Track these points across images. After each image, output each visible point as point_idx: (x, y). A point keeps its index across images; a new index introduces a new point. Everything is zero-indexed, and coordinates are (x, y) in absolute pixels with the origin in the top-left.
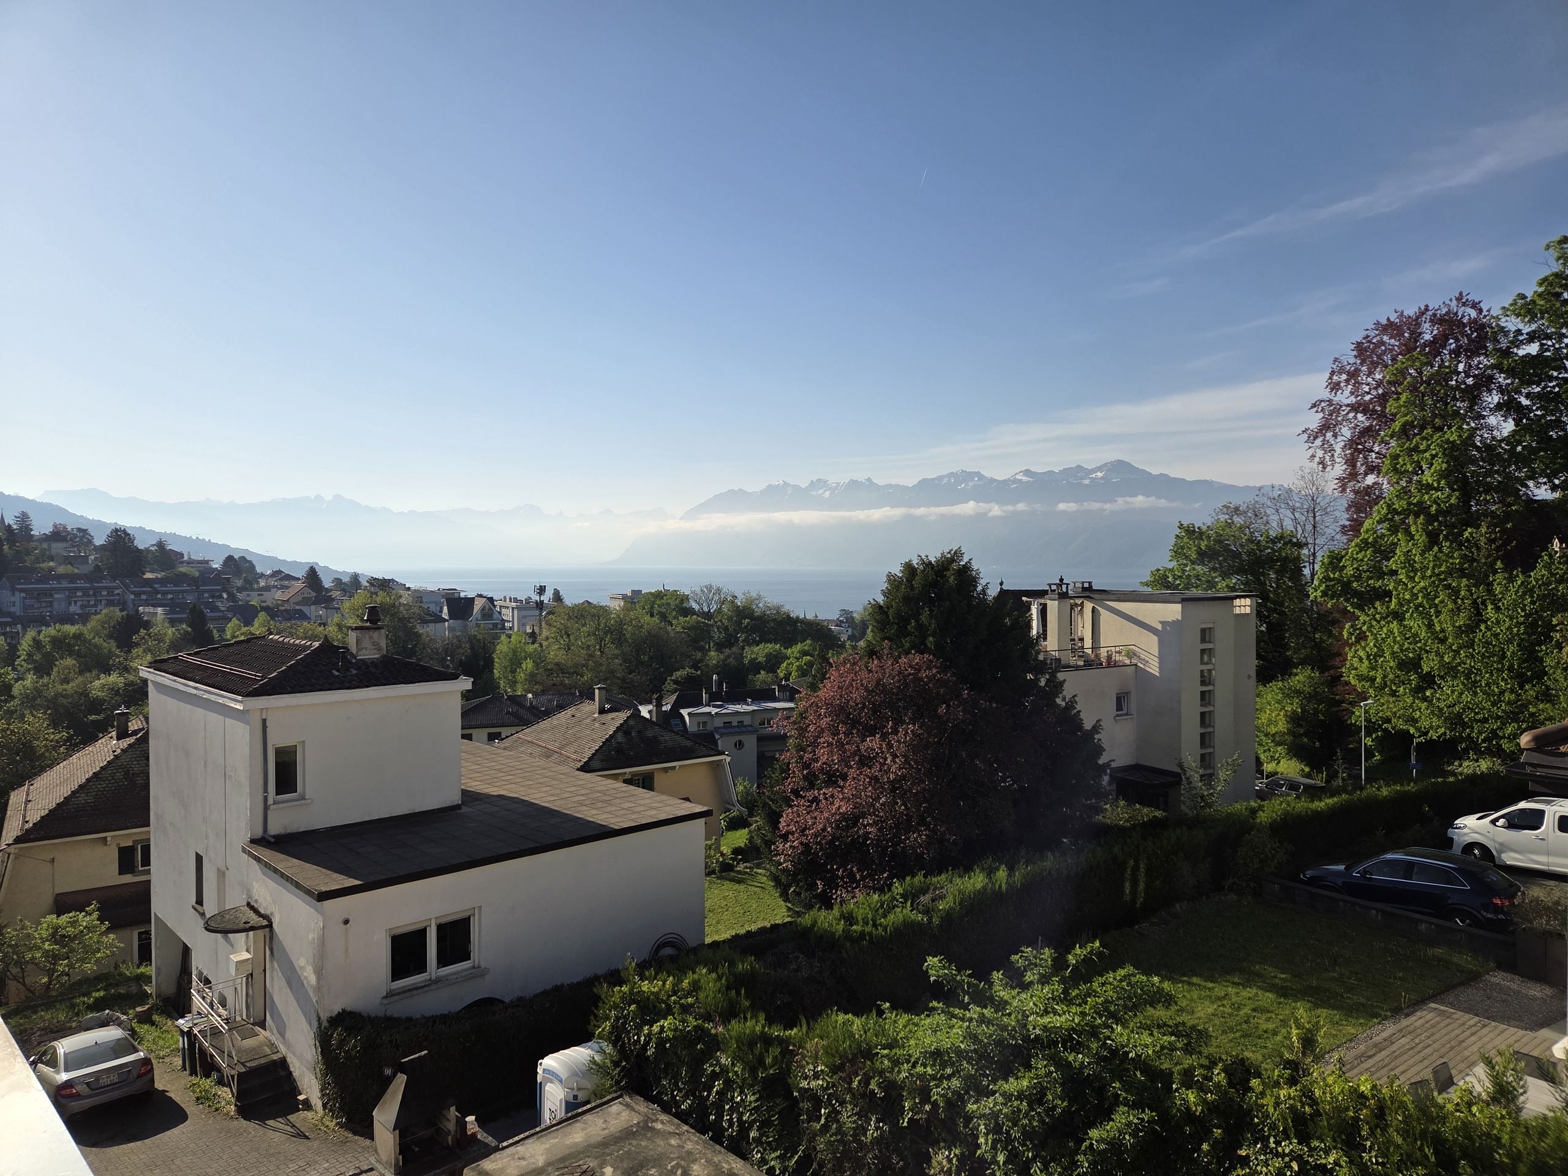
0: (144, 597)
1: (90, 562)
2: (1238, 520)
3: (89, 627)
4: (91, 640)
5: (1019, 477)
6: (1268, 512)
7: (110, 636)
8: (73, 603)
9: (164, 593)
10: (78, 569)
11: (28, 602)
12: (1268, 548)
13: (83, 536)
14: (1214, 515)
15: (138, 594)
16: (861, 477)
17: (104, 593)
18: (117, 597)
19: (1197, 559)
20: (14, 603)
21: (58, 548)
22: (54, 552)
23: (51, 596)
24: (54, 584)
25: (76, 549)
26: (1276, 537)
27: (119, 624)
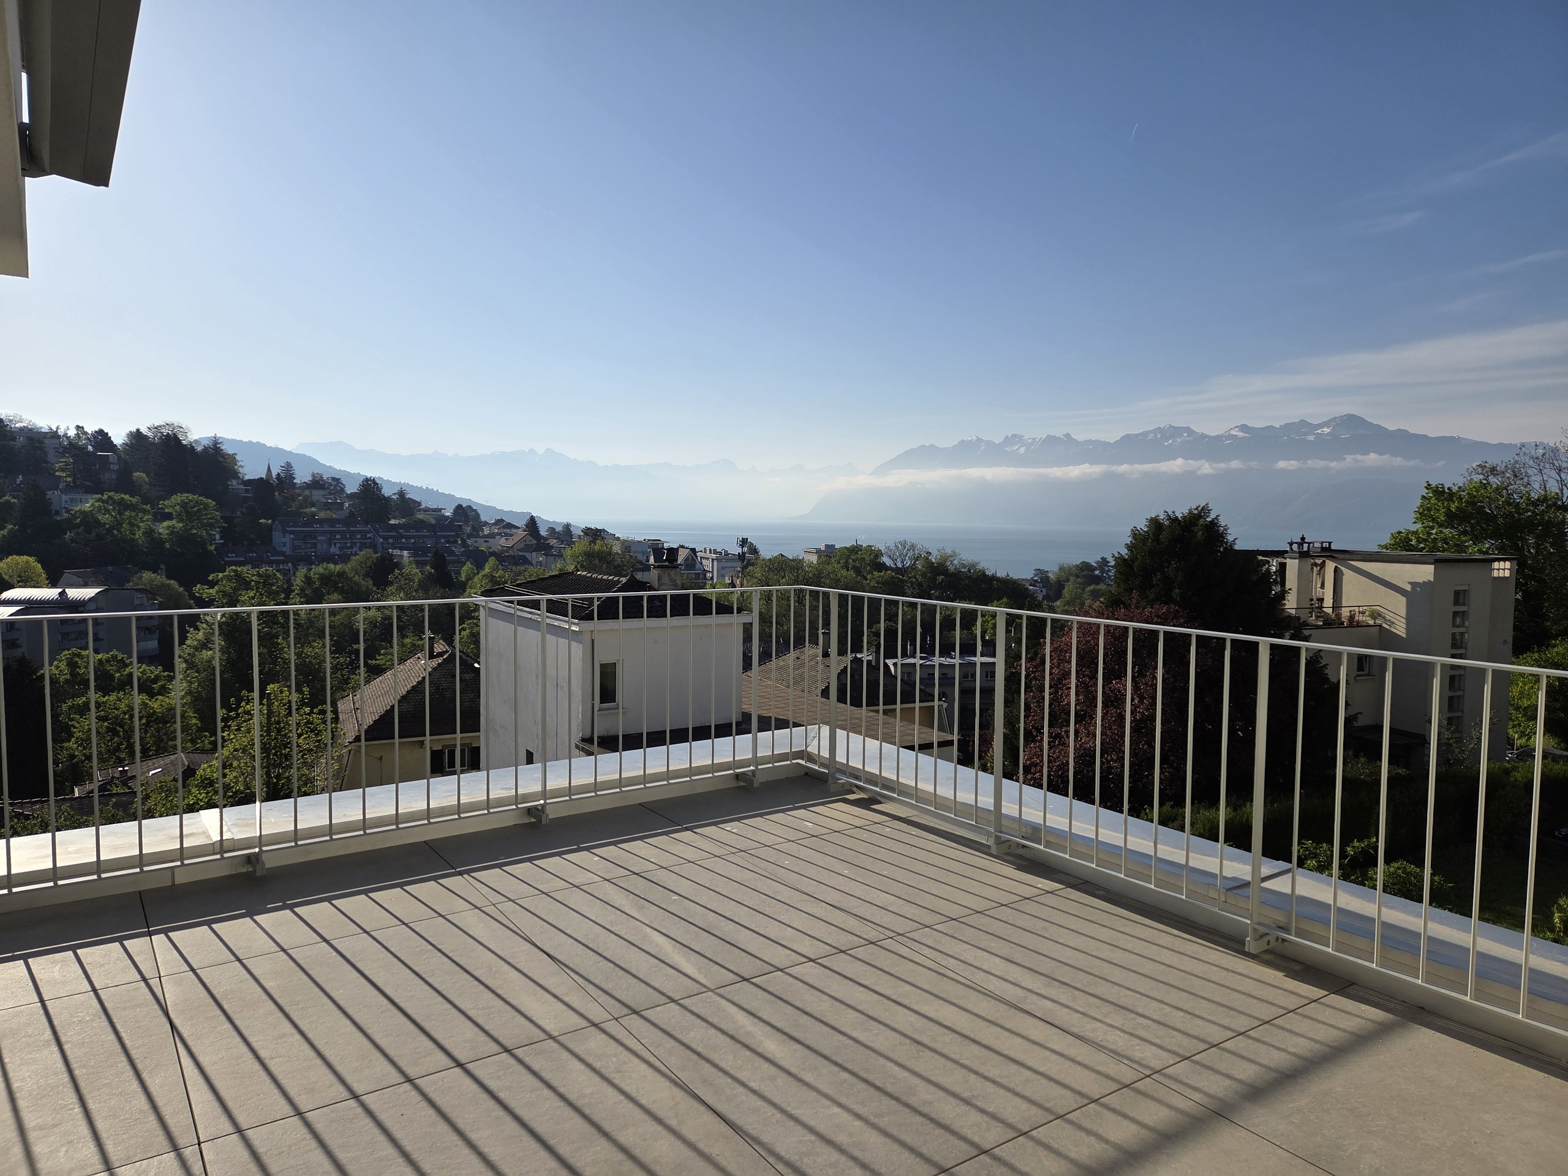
0: (391, 541)
1: (345, 508)
2: (1494, 481)
3: (350, 566)
4: (352, 578)
5: (1233, 432)
6: (1530, 472)
7: (367, 575)
8: (333, 545)
9: (408, 538)
10: (335, 514)
11: (297, 543)
12: (1529, 510)
13: (337, 485)
14: (1466, 474)
15: (386, 538)
16: (1059, 432)
17: (359, 536)
18: (369, 541)
19: (1445, 521)
20: (285, 543)
21: (317, 495)
22: (314, 498)
23: (315, 537)
24: (317, 527)
25: (332, 496)
26: (1538, 500)
27: (375, 564)
